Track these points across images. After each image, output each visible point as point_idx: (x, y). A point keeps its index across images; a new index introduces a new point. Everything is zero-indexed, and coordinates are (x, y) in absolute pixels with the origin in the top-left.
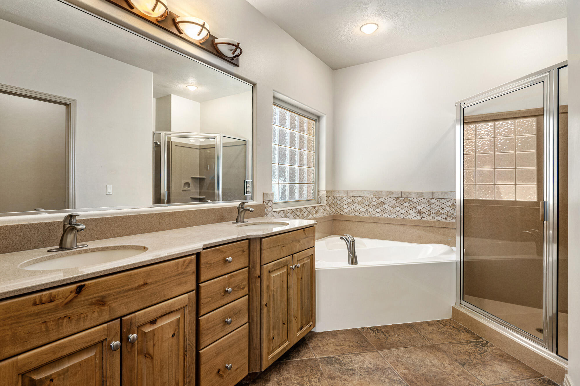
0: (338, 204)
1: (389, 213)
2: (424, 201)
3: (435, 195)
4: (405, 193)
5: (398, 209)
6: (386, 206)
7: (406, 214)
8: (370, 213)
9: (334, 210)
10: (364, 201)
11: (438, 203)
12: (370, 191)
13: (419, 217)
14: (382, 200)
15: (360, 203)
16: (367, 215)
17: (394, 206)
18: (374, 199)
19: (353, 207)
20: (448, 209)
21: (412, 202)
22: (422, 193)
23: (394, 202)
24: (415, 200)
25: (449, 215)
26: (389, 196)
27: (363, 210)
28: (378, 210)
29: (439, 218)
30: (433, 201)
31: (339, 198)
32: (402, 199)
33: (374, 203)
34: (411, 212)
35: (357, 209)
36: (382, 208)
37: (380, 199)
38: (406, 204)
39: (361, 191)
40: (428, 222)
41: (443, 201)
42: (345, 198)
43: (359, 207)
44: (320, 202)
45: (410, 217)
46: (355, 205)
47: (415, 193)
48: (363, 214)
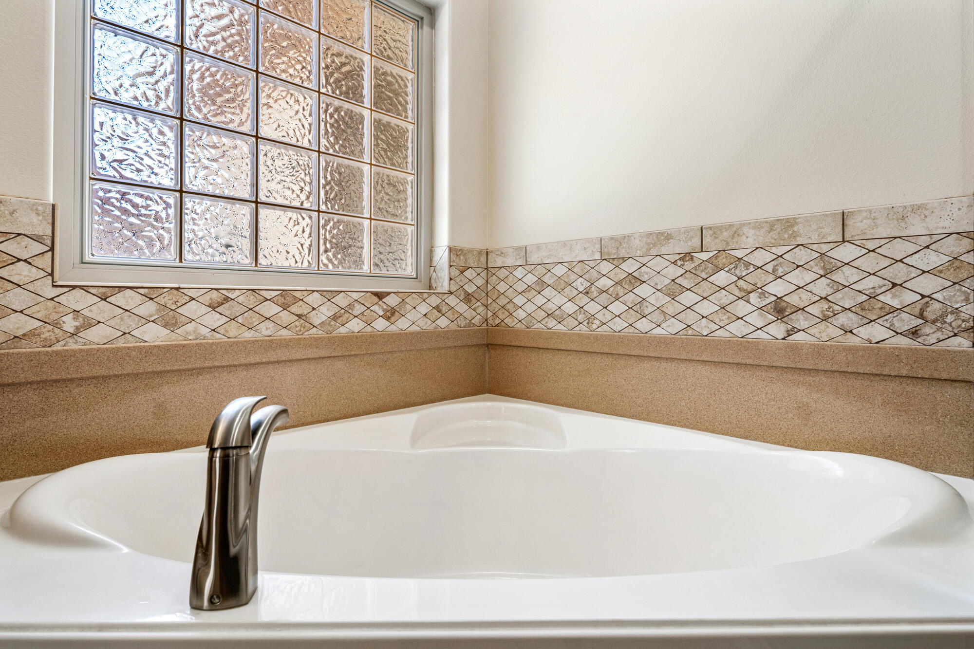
0: (500, 294)
1: (657, 317)
2: (802, 256)
3: (855, 227)
4: (716, 230)
5: (688, 298)
6: (643, 291)
7: (723, 318)
8: (590, 319)
9: (490, 314)
10: (573, 277)
11: (869, 263)
12: (590, 241)
13: (778, 330)
14: (629, 267)
15: (562, 284)
16: (583, 328)
17: (673, 291)
18: (605, 267)
19: (539, 300)
21: (748, 265)
22: (789, 223)
23: (674, 271)
24: (759, 258)
25: (930, 315)
26: (654, 252)
27: (570, 308)
28: (617, 308)
29: (877, 332)
30: (846, 252)
31: (503, 273)
32: (704, 256)
33: (605, 283)
34: (741, 308)
35: (551, 307)
36: (630, 298)
37: (624, 266)
38: (722, 278)
39: (564, 244)
40: (819, 350)
41: (899, 249)
42: (519, 273)
43: (559, 300)
44: (434, 285)
45: (737, 329)
46: (548, 292)
47: (757, 225)
48: (571, 322)
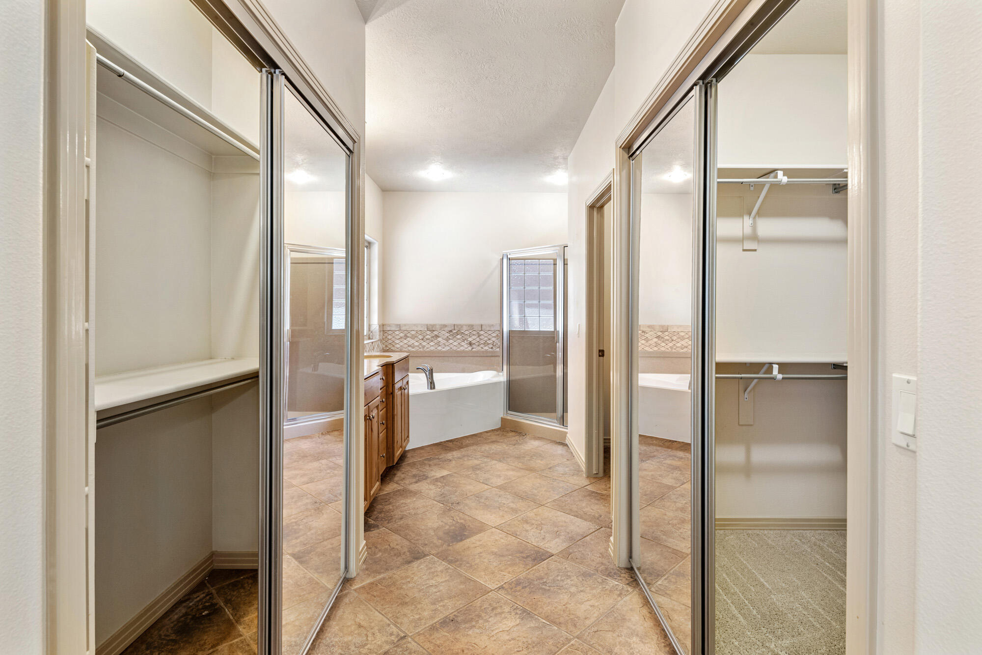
0: (389, 339)
1: (443, 346)
2: (474, 333)
3: (484, 327)
4: (458, 325)
5: (451, 341)
6: (439, 339)
7: (459, 346)
8: (424, 347)
9: (384, 346)
10: (418, 335)
11: (486, 335)
12: (424, 325)
13: (470, 348)
14: (436, 333)
15: (413, 337)
16: (421, 350)
17: (447, 339)
18: (428, 332)
19: (405, 341)
20: (494, 339)
21: (464, 334)
22: (472, 326)
23: (448, 335)
24: (467, 333)
25: (494, 345)
26: (442, 329)
27: (417, 344)
28: (432, 344)
29: (486, 348)
30: (482, 333)
31: (390, 332)
32: (455, 331)
33: (428, 337)
34: (463, 344)
35: (410, 343)
36: (436, 341)
37: (434, 333)
38: (459, 337)
39: (415, 325)
40: (477, 352)
41: (490, 332)
42: (397, 333)
43: (412, 341)
44: (371, 337)
45: (462, 348)
46: (408, 339)
47: (466, 325)
48: (417, 348)
